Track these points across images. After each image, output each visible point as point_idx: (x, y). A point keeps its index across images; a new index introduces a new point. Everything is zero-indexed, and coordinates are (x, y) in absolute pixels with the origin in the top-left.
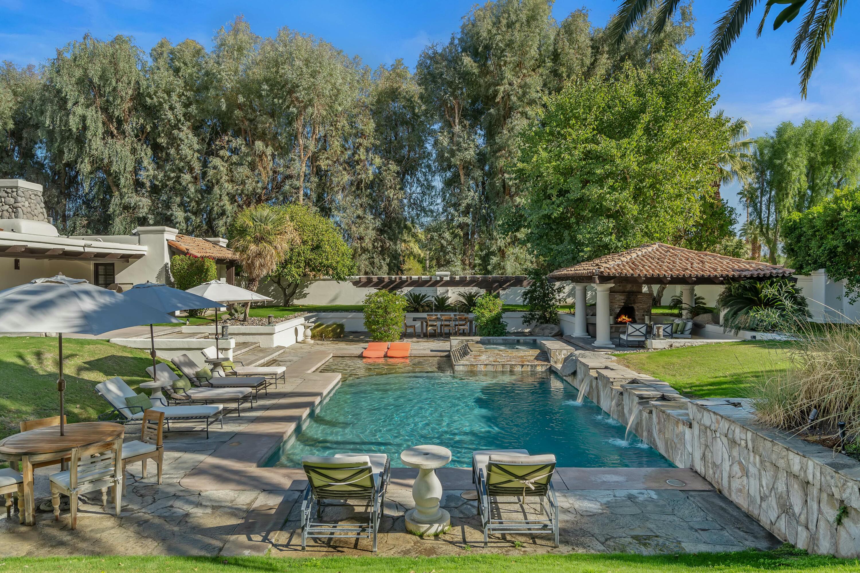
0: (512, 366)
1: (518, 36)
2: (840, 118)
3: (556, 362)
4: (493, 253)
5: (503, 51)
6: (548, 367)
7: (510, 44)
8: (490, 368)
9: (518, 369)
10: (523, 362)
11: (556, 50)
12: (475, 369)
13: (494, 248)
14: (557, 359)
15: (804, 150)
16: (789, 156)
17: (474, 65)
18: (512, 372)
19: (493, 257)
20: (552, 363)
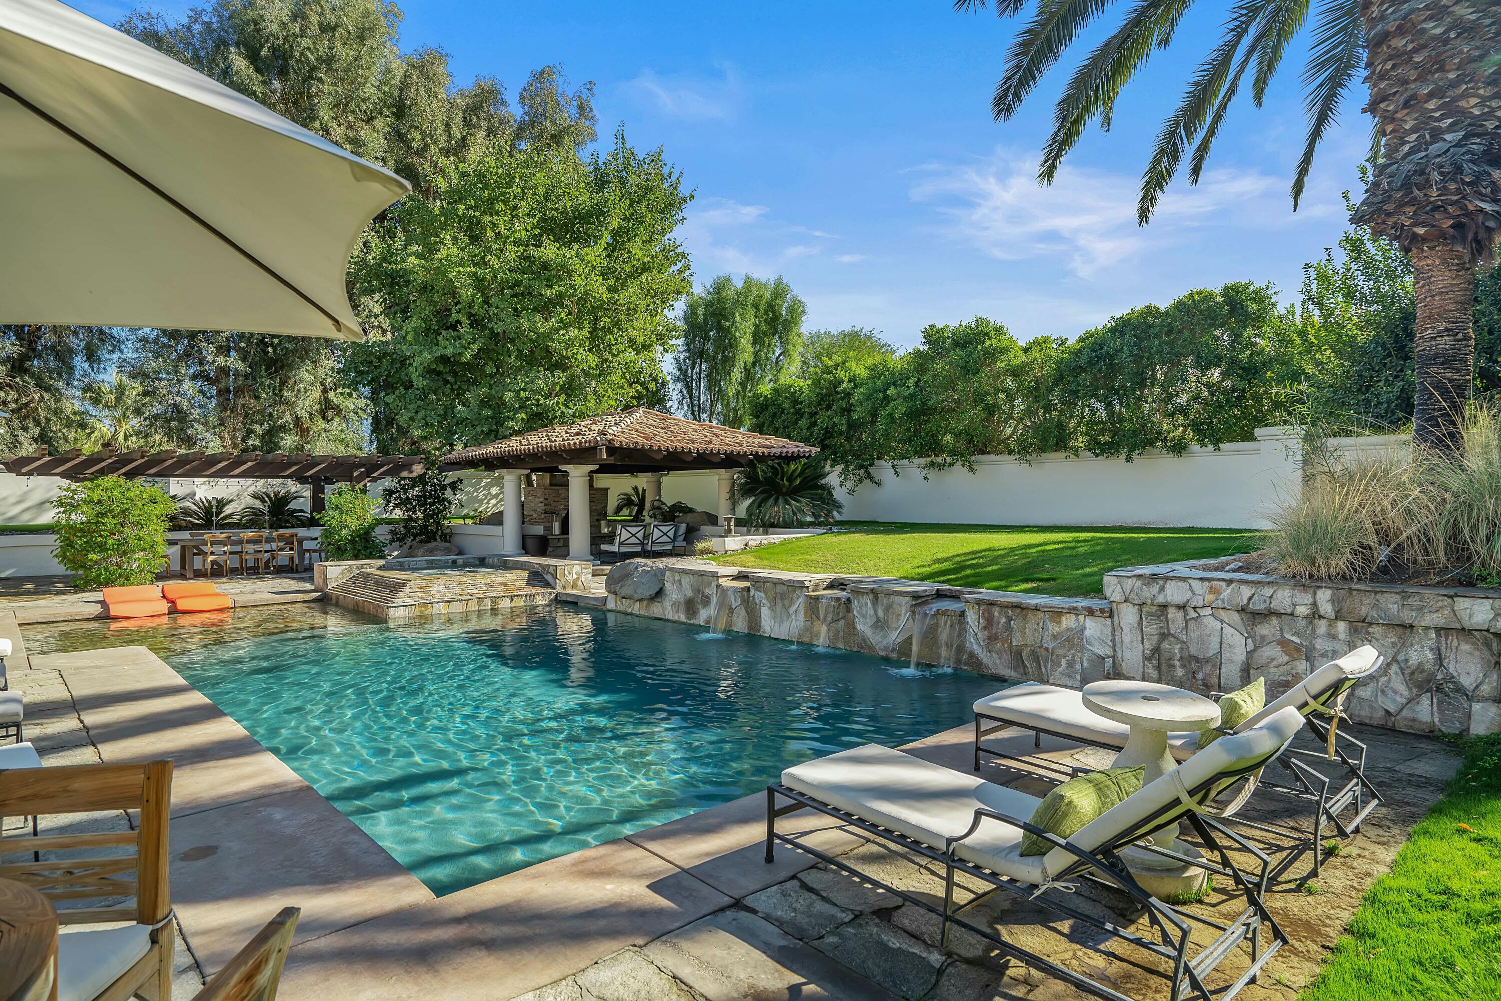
0: (494, 600)
1: (345, 53)
2: (779, 282)
3: (564, 587)
4: (283, 428)
5: (314, 69)
6: (553, 596)
7: (329, 61)
8: (457, 607)
9: (505, 604)
10: (511, 591)
11: (401, 99)
12: (429, 612)
13: (287, 418)
14: (567, 582)
15: (750, 312)
16: (738, 318)
17: (255, 76)
18: (494, 611)
19: (286, 436)
20: (559, 589)
